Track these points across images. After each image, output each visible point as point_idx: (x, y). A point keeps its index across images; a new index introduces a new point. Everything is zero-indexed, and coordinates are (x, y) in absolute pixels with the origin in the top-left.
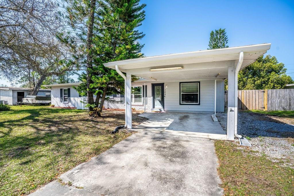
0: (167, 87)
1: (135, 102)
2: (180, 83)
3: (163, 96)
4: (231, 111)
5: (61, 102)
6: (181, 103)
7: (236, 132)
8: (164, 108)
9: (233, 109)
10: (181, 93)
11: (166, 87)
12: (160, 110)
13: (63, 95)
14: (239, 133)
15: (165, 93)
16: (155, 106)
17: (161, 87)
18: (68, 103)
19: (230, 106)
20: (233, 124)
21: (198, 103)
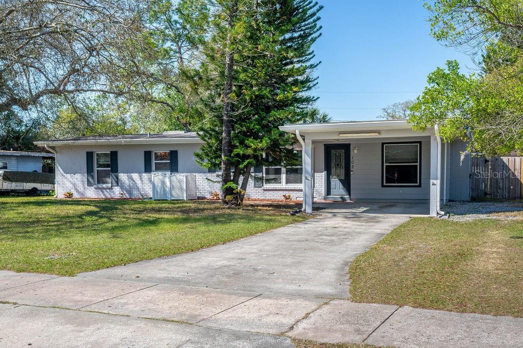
0: (356, 151)
1: (287, 183)
2: (383, 144)
3: (347, 170)
4: (434, 184)
5: (89, 184)
6: (385, 184)
7: (438, 208)
8: (350, 194)
9: (435, 182)
10: (385, 165)
11: (354, 152)
12: (342, 198)
13: (96, 169)
14: (441, 209)
15: (351, 165)
16: (332, 190)
17: (343, 151)
18: (111, 188)
19: (432, 179)
20: (436, 200)
21: (418, 184)
